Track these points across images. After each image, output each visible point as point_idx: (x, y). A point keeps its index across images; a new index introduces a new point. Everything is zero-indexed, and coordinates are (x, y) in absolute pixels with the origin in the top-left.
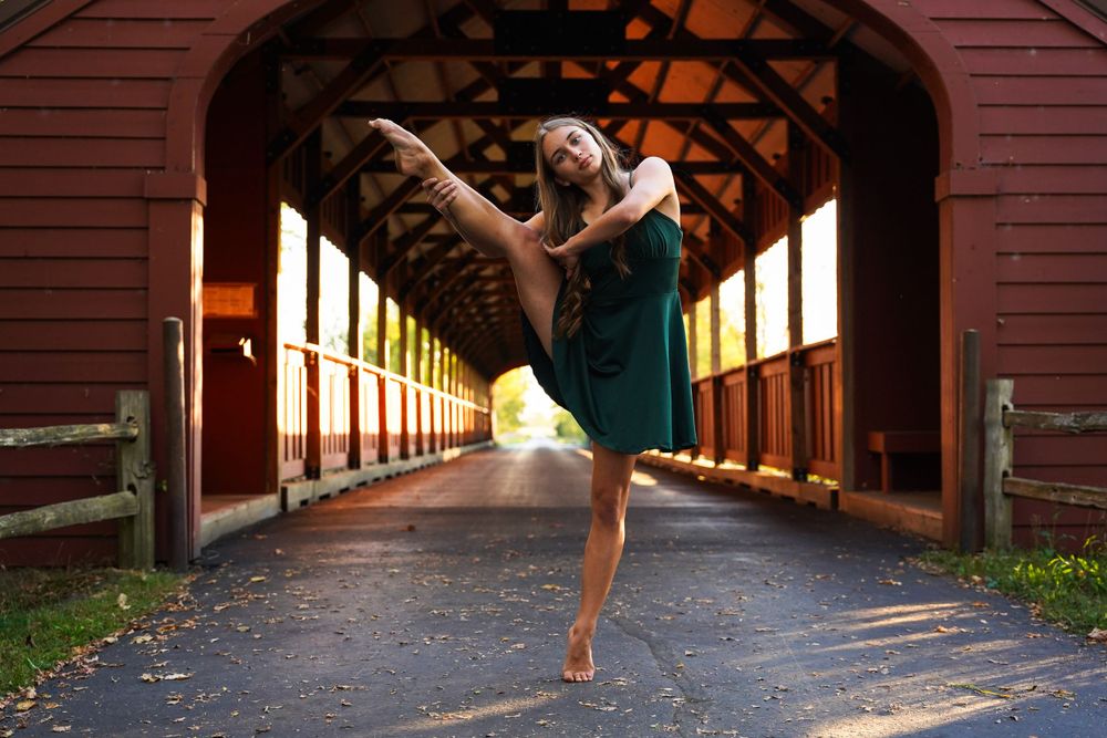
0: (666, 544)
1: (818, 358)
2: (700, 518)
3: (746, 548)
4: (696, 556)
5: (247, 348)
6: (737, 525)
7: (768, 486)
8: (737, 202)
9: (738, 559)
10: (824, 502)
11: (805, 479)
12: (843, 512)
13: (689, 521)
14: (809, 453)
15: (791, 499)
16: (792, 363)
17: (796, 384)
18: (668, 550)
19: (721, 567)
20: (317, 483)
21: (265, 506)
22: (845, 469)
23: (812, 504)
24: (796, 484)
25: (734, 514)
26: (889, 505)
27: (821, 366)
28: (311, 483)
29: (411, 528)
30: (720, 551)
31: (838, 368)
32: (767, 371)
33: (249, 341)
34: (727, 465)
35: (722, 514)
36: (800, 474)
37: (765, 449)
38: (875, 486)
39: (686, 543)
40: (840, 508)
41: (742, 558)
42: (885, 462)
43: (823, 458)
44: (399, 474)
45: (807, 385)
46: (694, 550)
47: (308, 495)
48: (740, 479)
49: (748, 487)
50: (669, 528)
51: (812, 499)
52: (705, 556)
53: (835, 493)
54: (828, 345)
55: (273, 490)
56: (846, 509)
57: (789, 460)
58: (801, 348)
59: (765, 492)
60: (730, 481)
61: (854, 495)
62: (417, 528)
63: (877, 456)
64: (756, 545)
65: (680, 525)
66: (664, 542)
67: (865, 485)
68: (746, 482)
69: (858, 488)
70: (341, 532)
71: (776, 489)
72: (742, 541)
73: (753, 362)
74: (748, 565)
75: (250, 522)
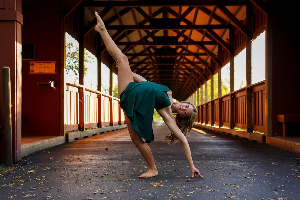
0: (201, 157)
1: (257, 89)
2: (215, 146)
3: (234, 159)
4: (213, 162)
5: (52, 84)
6: (229, 149)
7: (238, 134)
8: (227, 39)
9: (231, 164)
10: (260, 140)
11: (252, 132)
12: (267, 144)
13: (211, 147)
14: (253, 123)
15: (246, 139)
16: (247, 91)
17: (249, 98)
18: (202, 159)
19: (225, 168)
20: (82, 132)
21: (58, 140)
22: (268, 129)
23: (255, 141)
24: (249, 134)
25: (228, 145)
26: (287, 142)
27: (258, 92)
28: (80, 132)
29: (107, 149)
30: (223, 160)
31: (265, 92)
32: (238, 95)
33: (53, 82)
34: (223, 127)
35: (223, 144)
36: (250, 130)
37: (237, 122)
38: (280, 135)
39: (209, 156)
40: (266, 143)
41: (232, 164)
42: (284, 126)
43: (259, 125)
44: (117, 130)
45: (253, 99)
46: (213, 160)
47: (78, 136)
48: (228, 132)
49: (231, 134)
50: (204, 150)
51: (255, 139)
52: (217, 162)
53: (264, 137)
54: (262, 83)
55: (62, 135)
56: (268, 143)
57: (246, 125)
58: (251, 86)
59: (237, 136)
60: (224, 133)
61: (272, 138)
62: (109, 149)
63: (281, 124)
64: (238, 158)
65: (207, 148)
66: (201, 156)
67: (276, 134)
68: (230, 133)
69: (273, 135)
70: (80, 150)
71: (241, 135)
72: (232, 156)
73: (233, 92)
74: (236, 167)
75: (50, 146)
